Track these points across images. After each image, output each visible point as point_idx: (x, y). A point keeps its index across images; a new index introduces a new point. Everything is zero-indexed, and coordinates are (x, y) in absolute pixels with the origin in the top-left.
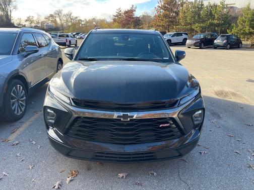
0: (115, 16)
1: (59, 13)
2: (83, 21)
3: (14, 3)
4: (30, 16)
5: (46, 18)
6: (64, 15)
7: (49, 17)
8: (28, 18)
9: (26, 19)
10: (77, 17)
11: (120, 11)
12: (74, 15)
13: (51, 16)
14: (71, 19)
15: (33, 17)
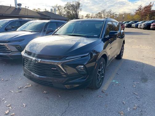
0: (137, 10)
1: (104, 11)
2: (118, 15)
3: (81, 7)
4: (88, 14)
5: (96, 15)
6: (107, 12)
7: (98, 14)
9: (86, 15)
11: (141, 7)
12: (112, 12)
13: (99, 13)
14: (110, 14)
15: (89, 14)
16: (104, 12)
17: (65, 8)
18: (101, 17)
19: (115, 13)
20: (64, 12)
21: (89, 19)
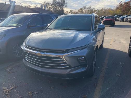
0: (118, 6)
3: (66, 4)
5: (78, 11)
6: (87, 8)
7: (80, 10)
8: (71, 11)
9: (70, 11)
10: (93, 9)
11: (122, 3)
12: (92, 8)
13: (81, 9)
14: (90, 10)
15: (73, 10)
16: (85, 8)
17: (52, 5)
18: (82, 12)
19: (94, 9)
20: (52, 8)
21: (73, 14)
